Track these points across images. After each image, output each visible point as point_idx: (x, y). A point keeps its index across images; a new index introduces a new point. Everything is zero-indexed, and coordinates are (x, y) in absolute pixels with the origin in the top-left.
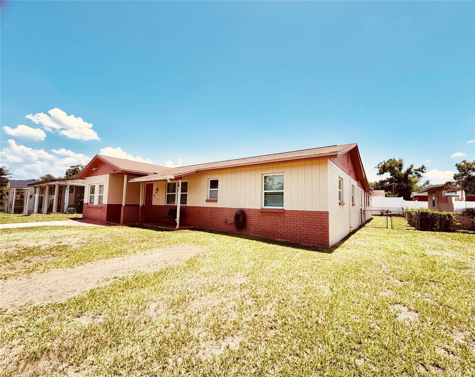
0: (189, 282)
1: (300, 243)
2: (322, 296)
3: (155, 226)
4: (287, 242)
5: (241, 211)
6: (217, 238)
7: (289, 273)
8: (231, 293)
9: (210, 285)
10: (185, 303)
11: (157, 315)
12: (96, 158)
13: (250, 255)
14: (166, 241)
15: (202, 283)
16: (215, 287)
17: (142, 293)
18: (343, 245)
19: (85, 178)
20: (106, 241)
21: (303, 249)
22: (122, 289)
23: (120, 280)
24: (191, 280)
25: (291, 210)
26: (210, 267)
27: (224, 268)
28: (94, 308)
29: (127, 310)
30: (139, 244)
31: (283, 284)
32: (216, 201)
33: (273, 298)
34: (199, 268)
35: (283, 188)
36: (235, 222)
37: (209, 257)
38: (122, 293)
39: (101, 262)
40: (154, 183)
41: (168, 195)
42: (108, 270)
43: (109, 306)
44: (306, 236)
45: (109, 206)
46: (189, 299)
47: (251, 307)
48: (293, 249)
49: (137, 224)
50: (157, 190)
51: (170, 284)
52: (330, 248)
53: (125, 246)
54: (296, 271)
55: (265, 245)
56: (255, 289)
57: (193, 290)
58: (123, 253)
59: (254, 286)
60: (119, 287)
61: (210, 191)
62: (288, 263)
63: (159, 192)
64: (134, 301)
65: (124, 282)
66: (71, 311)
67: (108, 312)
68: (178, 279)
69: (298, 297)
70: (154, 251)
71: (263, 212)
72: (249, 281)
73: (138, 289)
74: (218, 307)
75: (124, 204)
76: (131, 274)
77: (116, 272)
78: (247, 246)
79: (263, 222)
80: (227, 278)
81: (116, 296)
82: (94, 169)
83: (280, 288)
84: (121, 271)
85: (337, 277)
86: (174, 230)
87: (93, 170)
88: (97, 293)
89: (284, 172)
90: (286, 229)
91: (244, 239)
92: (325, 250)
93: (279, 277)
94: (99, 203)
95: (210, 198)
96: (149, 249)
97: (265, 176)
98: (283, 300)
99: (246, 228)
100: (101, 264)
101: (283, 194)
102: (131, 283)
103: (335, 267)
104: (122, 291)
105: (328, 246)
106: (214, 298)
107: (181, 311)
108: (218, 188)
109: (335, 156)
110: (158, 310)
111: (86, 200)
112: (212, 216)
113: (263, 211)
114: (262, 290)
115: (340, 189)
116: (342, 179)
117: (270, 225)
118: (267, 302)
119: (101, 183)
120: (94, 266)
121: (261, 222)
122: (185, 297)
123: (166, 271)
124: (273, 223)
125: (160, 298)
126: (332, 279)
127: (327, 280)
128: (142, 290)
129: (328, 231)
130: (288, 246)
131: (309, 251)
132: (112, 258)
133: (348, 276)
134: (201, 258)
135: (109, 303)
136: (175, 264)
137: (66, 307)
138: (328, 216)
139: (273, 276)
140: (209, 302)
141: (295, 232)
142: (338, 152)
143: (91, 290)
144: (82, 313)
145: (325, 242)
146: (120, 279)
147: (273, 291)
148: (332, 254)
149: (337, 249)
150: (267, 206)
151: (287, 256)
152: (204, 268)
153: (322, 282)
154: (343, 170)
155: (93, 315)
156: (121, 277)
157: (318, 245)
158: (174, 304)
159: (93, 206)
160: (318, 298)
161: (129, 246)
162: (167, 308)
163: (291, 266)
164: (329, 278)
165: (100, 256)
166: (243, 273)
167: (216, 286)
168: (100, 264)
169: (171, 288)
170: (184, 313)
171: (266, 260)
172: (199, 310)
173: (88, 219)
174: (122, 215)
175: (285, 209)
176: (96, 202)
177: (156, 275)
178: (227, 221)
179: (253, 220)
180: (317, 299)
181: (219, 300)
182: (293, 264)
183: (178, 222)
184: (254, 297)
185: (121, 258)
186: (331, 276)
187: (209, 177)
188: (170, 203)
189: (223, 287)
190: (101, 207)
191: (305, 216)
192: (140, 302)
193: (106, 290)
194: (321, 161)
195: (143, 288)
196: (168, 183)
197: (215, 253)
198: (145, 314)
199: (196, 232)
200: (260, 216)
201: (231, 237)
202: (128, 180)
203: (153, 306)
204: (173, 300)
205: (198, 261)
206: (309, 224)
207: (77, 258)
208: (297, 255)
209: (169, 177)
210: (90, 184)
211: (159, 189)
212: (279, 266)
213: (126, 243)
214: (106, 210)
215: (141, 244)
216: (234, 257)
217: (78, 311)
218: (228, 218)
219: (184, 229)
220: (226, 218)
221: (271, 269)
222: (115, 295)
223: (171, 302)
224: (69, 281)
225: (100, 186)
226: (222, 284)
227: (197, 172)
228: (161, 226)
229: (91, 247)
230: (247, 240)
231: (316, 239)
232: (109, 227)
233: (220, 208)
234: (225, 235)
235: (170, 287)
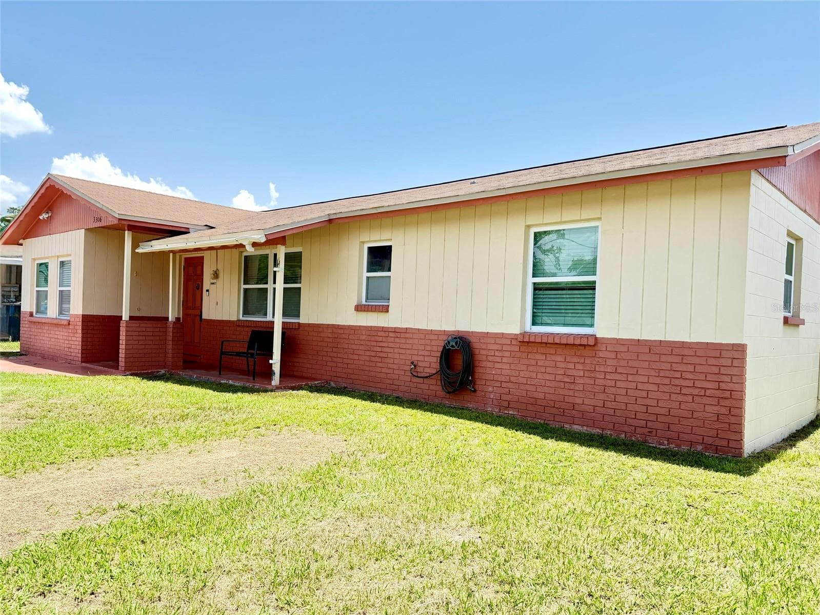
0: (317, 527)
1: (646, 441)
2: (714, 595)
3: (213, 379)
4: (601, 436)
5: (461, 338)
6: (389, 416)
7: (609, 523)
8: (436, 565)
9: (374, 540)
10: (308, 581)
11: (235, 607)
12: (47, 185)
13: (488, 467)
14: (245, 420)
15: (351, 535)
16: (389, 548)
17: (194, 549)
18: (791, 452)
19: (21, 241)
20: (88, 413)
21: (655, 459)
22: (141, 535)
23: (132, 514)
24: (320, 524)
25: (617, 340)
26: (373, 494)
27: (414, 498)
28: (77, 576)
29: (157, 588)
30: (172, 425)
31: (591, 552)
32: (386, 309)
33: (560, 589)
34: (341, 495)
35: (595, 268)
36: (441, 371)
37: (368, 465)
38: (142, 547)
39: (81, 465)
40: (206, 255)
41: (246, 290)
42: (99, 487)
43: (114, 574)
44: (667, 419)
45: (87, 320)
46: (318, 572)
47: (494, 607)
48: (623, 458)
49: (163, 371)
50: (216, 275)
51: (265, 531)
52: (746, 461)
53: (137, 428)
54: (633, 519)
55: (535, 440)
56: (505, 561)
57: (328, 551)
58: (133, 447)
59: (501, 551)
60: (134, 530)
61: (368, 278)
62: (607, 496)
63: (219, 282)
64: (175, 567)
65: (145, 519)
66: (23, 580)
67: (113, 588)
68: (284, 521)
69: (636, 591)
70: (215, 444)
71: (526, 343)
72: (487, 538)
73: (181, 538)
74: (399, 600)
75: (125, 317)
76: (158, 501)
77: (121, 492)
78: (477, 441)
79: (527, 374)
80: (422, 527)
81: (129, 552)
82: (44, 216)
83: (581, 562)
84: (132, 491)
85: (765, 545)
86: (266, 391)
87: (41, 217)
88: (81, 543)
89: (600, 219)
90: (602, 397)
91: (468, 422)
92: (728, 466)
93: (578, 532)
94: (61, 312)
95: (367, 299)
96: (202, 440)
97: (535, 233)
98: (590, 595)
99: (475, 391)
100: (82, 470)
101: (594, 289)
102: (163, 521)
103: (759, 516)
104: (143, 542)
105: (740, 455)
106: (388, 577)
107: (299, 602)
108: (389, 270)
109: (780, 161)
110: (239, 596)
111: (27, 304)
112: (373, 354)
113: (526, 340)
114: (527, 565)
115: (789, 272)
116: (799, 240)
117: (548, 384)
118: (541, 598)
119: (63, 256)
120: (65, 476)
121: (522, 374)
122: (309, 568)
123: (252, 498)
124: (559, 378)
125: (240, 565)
126: (750, 550)
127: (732, 551)
128: (193, 543)
129: (741, 408)
130: (606, 448)
131: (675, 466)
132: (109, 459)
133: (805, 543)
134: (347, 470)
135: (113, 568)
136: (275, 481)
137: (10, 569)
138: (743, 359)
139: (560, 530)
140: (373, 585)
141: (630, 407)
142: (790, 150)
143: (64, 534)
144: (50, 586)
145: (729, 440)
146: (133, 511)
147: (559, 569)
148: (752, 477)
149: (768, 466)
150: (542, 324)
151: (603, 477)
152: (355, 495)
153: (715, 555)
154: (805, 211)
155: (78, 595)
156: (134, 505)
157: (706, 449)
158: (280, 584)
159: (47, 321)
160: (700, 598)
161: (148, 428)
162: (260, 592)
163: (616, 505)
164: (738, 545)
165: (76, 452)
166: (467, 516)
167: (391, 544)
168: (79, 471)
169: (267, 542)
170: (308, 607)
171: (536, 485)
172: (349, 603)
173: (34, 354)
174: (122, 347)
175: (597, 336)
176: (52, 311)
177: (227, 507)
178: (419, 369)
179: (497, 366)
180: (698, 603)
181: (403, 583)
182: (623, 501)
183: (276, 368)
184: (502, 582)
185: (130, 459)
186: (744, 542)
187: (365, 237)
188: (253, 314)
189: (412, 550)
190: (66, 323)
191: (663, 358)
192: (191, 572)
193: (101, 536)
194: (729, 178)
195: (193, 536)
196: (246, 257)
197: (383, 456)
198: (206, 602)
199: (327, 397)
200: (518, 355)
201: (429, 414)
202: (135, 245)
203: (225, 583)
204: (277, 572)
205: (339, 476)
206: (677, 382)
207: (23, 454)
208: (637, 474)
209: (250, 237)
210: (34, 260)
211: (221, 275)
212: (579, 504)
213: (140, 422)
214: (80, 331)
215: (178, 424)
216: (441, 471)
217: (40, 581)
218: (421, 358)
219: (293, 389)
220: (415, 358)
221: (554, 510)
222: (124, 549)
223: (271, 577)
224: (9, 508)
225: (62, 264)
226: (408, 540)
227: (330, 221)
228: (228, 379)
229: (52, 429)
230: (478, 425)
231: (699, 431)
232: (91, 378)
233: (396, 331)
234: (413, 408)
235: (265, 541)
